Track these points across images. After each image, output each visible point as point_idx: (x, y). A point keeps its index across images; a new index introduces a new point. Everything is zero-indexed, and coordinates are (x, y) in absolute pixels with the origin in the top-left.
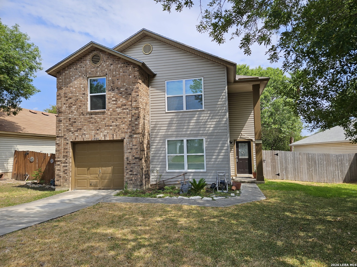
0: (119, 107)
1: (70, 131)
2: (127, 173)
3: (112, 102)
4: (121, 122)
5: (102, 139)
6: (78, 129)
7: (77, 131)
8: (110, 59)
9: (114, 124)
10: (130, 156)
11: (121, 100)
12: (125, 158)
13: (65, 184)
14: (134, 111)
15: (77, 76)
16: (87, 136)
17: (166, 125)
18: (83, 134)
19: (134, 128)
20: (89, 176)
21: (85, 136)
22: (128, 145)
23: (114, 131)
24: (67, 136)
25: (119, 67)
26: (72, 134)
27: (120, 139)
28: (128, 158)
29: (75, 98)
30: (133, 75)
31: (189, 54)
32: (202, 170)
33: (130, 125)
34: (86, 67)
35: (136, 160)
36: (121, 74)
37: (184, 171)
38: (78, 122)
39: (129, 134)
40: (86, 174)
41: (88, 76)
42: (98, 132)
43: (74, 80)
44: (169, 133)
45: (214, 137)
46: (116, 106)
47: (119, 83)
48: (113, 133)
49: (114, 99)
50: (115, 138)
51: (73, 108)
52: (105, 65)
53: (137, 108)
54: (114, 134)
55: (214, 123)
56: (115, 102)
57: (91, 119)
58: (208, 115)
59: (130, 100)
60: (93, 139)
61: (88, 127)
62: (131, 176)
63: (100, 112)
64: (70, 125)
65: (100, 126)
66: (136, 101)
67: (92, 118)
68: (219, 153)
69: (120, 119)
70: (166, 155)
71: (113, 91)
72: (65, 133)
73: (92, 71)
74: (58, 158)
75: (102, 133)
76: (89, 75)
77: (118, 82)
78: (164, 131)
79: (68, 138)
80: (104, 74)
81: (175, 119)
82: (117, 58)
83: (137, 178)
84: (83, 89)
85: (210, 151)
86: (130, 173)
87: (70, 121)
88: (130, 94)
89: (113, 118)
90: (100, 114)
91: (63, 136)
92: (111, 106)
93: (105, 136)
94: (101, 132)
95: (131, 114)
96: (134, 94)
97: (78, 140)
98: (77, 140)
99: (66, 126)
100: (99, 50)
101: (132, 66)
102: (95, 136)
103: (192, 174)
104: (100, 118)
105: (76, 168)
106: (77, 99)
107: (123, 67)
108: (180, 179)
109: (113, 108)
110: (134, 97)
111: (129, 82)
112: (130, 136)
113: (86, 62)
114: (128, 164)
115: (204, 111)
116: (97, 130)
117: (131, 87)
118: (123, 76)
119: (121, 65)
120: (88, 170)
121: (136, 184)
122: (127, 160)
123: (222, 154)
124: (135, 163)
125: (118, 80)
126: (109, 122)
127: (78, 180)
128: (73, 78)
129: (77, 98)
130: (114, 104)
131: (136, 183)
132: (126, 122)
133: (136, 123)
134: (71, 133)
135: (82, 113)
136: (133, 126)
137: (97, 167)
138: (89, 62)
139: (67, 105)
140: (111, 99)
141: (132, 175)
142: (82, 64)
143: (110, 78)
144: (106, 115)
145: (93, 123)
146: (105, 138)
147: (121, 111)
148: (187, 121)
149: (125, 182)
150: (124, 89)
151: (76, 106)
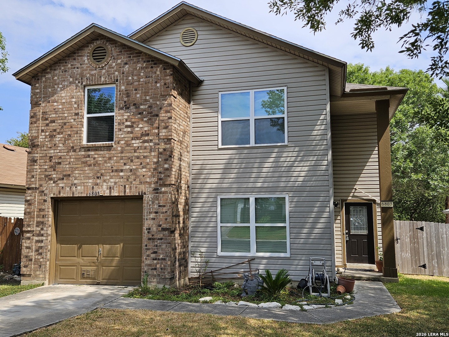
0: (137, 138)
1: (51, 179)
2: (148, 256)
3: (125, 130)
4: (139, 164)
5: (104, 193)
6: (65, 176)
7: (63, 179)
8: (124, 54)
9: (128, 167)
10: (154, 226)
11: (141, 126)
12: (145, 228)
13: (38, 273)
14: (162, 146)
15: (66, 83)
16: (79, 188)
17: (220, 171)
18: (72, 185)
19: (163, 175)
20: (80, 260)
21: (76, 187)
22: (150, 205)
23: (128, 180)
24: (45, 188)
25: (138, 68)
26: (54, 185)
27: (137, 194)
28: (149, 229)
29: (62, 121)
30: (162, 81)
31: (262, 45)
32: (282, 255)
33: (155, 169)
34: (82, 67)
35: (164, 233)
36: (141, 80)
37: (249, 255)
38: (65, 163)
39: (153, 186)
40: (75, 257)
41: (84, 83)
42: (98, 181)
43: (61, 90)
44: (225, 185)
45: (305, 194)
46: (131, 135)
47: (138, 96)
48: (125, 184)
49: (129, 123)
50: (128, 193)
51: (57, 139)
52: (114, 64)
53: (168, 139)
54: (127, 186)
55: (306, 169)
56: (129, 129)
57: (88, 159)
58: (295, 154)
59: (156, 125)
60: (89, 193)
61: (81, 172)
62: (155, 262)
63: (104, 147)
64: (50, 167)
65: (103, 171)
66: (166, 127)
67: (89, 156)
68: (315, 222)
69: (138, 159)
70: (217, 224)
71: (127, 110)
72: (42, 182)
73: (92, 75)
74: (29, 226)
75: (105, 184)
76: (87, 81)
77: (136, 94)
78: (216, 181)
79: (46, 192)
80: (113, 80)
81: (235, 161)
82: (136, 53)
83: (165, 266)
84: (76, 106)
85: (298, 220)
86: (153, 256)
87: (50, 161)
88: (157, 116)
89: (126, 158)
90: (103, 149)
91: (38, 188)
92: (122, 136)
93: (110, 188)
94: (105, 181)
95: (157, 150)
96: (163, 115)
97: (64, 196)
98: (62, 195)
99: (44, 170)
100: (105, 39)
101: (161, 66)
102: (93, 188)
103: (264, 261)
104: (104, 157)
105: (59, 245)
106: (65, 124)
107: (146, 68)
108: (243, 270)
109: (126, 139)
110: (163, 120)
111: (155, 94)
112: (155, 189)
113: (82, 59)
114: (149, 239)
115: (286, 146)
116: (98, 178)
117: (158, 103)
118: (146, 83)
119: (143, 65)
120: (79, 248)
121: (162, 276)
122: (148, 232)
123: (319, 226)
124: (161, 239)
125: (136, 90)
126: (118, 164)
127: (61, 267)
128: (58, 87)
129: (66, 121)
130: (128, 132)
131: (163, 274)
132: (148, 164)
133: (166, 166)
134: (52, 182)
135: (73, 147)
136: (160, 173)
137: (95, 244)
138: (88, 59)
139: (47, 134)
140: (123, 123)
141: (156, 259)
142: (75, 63)
143: (123, 88)
144: (113, 152)
145: (90, 165)
146: (110, 192)
147: (140, 144)
148: (256, 165)
149: (143, 272)
150: (147, 106)
151: (62, 136)
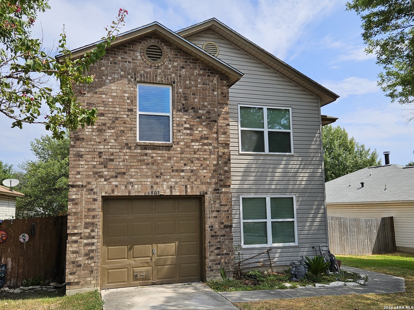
0: (197, 141)
1: (102, 177)
2: (212, 252)
3: (185, 131)
4: (199, 165)
5: (165, 193)
6: (119, 173)
7: (116, 177)
8: (180, 58)
9: (188, 168)
10: (216, 223)
11: (200, 129)
12: (207, 226)
13: (89, 279)
14: (221, 150)
15: (116, 76)
16: (136, 186)
18: (128, 183)
19: (223, 177)
20: (132, 262)
21: (132, 186)
22: (211, 205)
23: (189, 180)
24: (94, 186)
25: (195, 74)
26: (105, 183)
27: (199, 194)
28: (212, 227)
29: (112, 115)
30: (220, 90)
32: (292, 244)
33: (215, 171)
34: (135, 63)
35: (226, 230)
36: (199, 86)
37: (268, 246)
38: (119, 160)
39: (213, 186)
40: (125, 258)
41: (138, 80)
42: (158, 180)
43: (110, 83)
44: (245, 186)
45: (307, 195)
46: (191, 137)
47: (196, 100)
48: (186, 184)
49: (188, 126)
50: (189, 193)
51: (108, 134)
52: (170, 66)
53: (226, 144)
54: (188, 186)
55: (307, 175)
56: (188, 132)
57: (145, 157)
58: (299, 162)
59: (215, 130)
60: (148, 192)
61: (138, 171)
62: (219, 257)
63: (163, 146)
64: (100, 164)
65: (163, 171)
66: (225, 133)
67: (146, 155)
68: (315, 217)
69: (198, 160)
70: (240, 221)
71: (185, 113)
72: (90, 180)
73: (147, 73)
74: (75, 228)
75: (165, 183)
76: (141, 78)
77: (194, 98)
79: (95, 190)
80: (170, 81)
81: (254, 166)
82: (193, 59)
83: (229, 260)
84: (129, 101)
85: (302, 215)
86: (216, 251)
87: (100, 157)
88: (215, 121)
89: (186, 159)
90: (161, 149)
91: (85, 186)
92: (182, 137)
93: (171, 187)
94: (165, 180)
95: (216, 153)
96: (221, 121)
97: (119, 194)
98: (116, 194)
99: (92, 166)
100: (159, 39)
101: (217, 76)
102: (152, 187)
103: (279, 251)
104: (163, 157)
105: (105, 248)
106: (117, 119)
107: (203, 75)
108: (262, 259)
109: (186, 141)
110: (222, 126)
111: (213, 101)
112: (215, 190)
113: (134, 54)
114: (212, 236)
115: (292, 156)
116: (157, 177)
117: (216, 110)
118: (203, 90)
119: (199, 71)
120: (129, 249)
121: (227, 269)
122: (211, 230)
123: (318, 220)
124: (224, 236)
125: (194, 94)
126: (178, 165)
127: (109, 271)
128: (107, 79)
129: (117, 116)
130: (187, 134)
131: (227, 268)
132: (208, 166)
133: (226, 168)
134: (103, 180)
135: (127, 144)
136: (220, 174)
137: (149, 244)
138: (141, 56)
139: (95, 127)
140: (182, 125)
141: (219, 255)
142: (126, 56)
143: (181, 90)
144: (173, 152)
145: (148, 164)
146: (171, 192)
147: (200, 147)
148: (270, 170)
149: (208, 267)
150: (205, 112)
151: (113, 131)
